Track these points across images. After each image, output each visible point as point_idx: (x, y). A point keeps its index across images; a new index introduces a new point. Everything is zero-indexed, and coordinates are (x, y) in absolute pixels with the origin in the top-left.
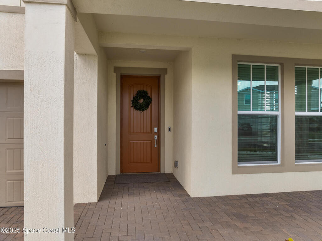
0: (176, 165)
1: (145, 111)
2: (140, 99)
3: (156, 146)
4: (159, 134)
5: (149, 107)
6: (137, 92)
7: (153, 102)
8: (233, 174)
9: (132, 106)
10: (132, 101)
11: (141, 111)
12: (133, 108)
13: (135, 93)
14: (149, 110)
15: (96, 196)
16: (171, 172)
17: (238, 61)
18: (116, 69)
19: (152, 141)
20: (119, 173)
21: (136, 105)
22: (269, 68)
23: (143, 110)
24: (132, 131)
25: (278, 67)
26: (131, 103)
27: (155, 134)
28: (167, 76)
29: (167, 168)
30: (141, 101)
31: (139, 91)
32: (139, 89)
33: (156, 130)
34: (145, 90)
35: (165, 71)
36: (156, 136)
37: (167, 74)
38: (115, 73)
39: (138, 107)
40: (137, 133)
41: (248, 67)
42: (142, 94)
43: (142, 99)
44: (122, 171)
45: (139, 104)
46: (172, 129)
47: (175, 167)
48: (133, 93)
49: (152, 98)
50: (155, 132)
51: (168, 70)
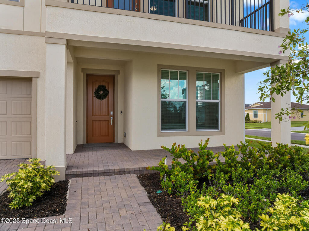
0: (125, 135)
1: (104, 100)
2: (100, 91)
3: (112, 124)
4: (114, 116)
5: (107, 97)
6: (98, 86)
7: (110, 94)
8: (158, 136)
9: (95, 96)
10: (95, 92)
11: (101, 100)
12: (95, 97)
13: (97, 87)
14: (107, 99)
15: (73, 150)
16: (122, 142)
17: (161, 68)
18: (83, 70)
19: (109, 121)
20: (85, 143)
21: (98, 96)
22: (180, 73)
23: (102, 99)
24: (94, 114)
25: (186, 72)
26: (94, 94)
27: (111, 116)
28: (119, 76)
29: (119, 139)
30: (101, 93)
31: (100, 86)
32: (99, 84)
33: (112, 113)
34: (104, 85)
35: (118, 72)
36: (112, 117)
37: (119, 74)
38: (82, 73)
39: (99, 97)
40: (98, 115)
41: (168, 72)
42: (102, 88)
43: (102, 91)
44: (87, 142)
45: (100, 95)
46: (123, 112)
47: (124, 137)
48: (96, 87)
49: (109, 91)
50: (111, 114)
51: (120, 72)
